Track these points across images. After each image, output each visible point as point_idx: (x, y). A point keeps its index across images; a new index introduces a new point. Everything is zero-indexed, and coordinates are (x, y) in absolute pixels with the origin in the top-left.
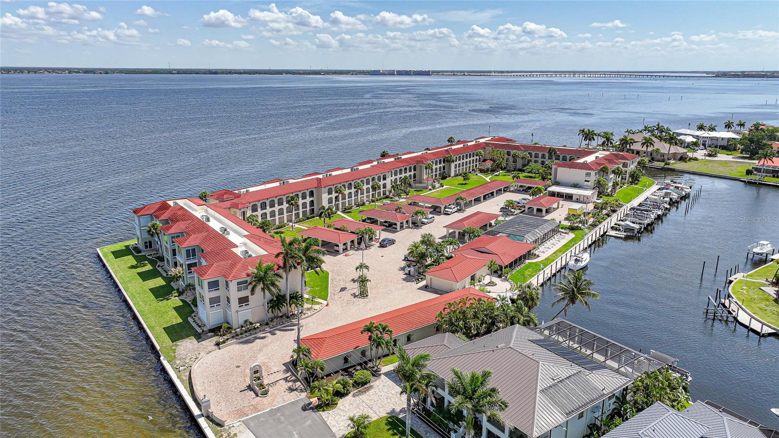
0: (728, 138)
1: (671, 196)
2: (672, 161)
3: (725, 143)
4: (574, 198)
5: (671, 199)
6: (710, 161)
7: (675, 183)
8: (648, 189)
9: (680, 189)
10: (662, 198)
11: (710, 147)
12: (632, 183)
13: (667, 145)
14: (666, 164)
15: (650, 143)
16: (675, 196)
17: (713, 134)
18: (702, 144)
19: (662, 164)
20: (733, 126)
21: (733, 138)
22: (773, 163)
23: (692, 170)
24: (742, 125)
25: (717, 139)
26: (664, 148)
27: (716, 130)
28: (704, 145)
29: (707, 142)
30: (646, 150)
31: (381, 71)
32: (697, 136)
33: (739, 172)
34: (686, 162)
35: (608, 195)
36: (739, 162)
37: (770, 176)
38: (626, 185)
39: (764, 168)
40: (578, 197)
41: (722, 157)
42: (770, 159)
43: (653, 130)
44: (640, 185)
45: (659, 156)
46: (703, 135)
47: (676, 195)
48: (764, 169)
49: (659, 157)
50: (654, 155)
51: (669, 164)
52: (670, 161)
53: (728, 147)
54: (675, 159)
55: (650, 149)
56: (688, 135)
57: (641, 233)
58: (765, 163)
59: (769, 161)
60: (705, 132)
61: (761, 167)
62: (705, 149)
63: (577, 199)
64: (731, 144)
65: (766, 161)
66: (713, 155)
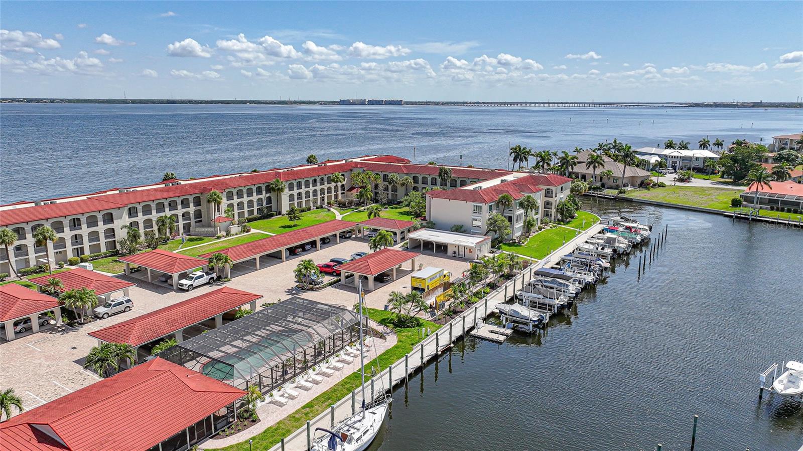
0: (704, 158)
1: (617, 245)
2: (629, 189)
3: (700, 165)
4: (450, 251)
5: (615, 251)
6: (681, 188)
7: (627, 220)
8: (584, 232)
9: (633, 230)
10: (600, 249)
11: (681, 169)
12: (559, 222)
13: (621, 166)
14: (621, 192)
15: (598, 162)
16: (622, 244)
17: (685, 153)
18: (670, 166)
19: (614, 193)
20: (710, 146)
21: (710, 158)
22: (771, 188)
23: (655, 200)
24: (719, 144)
25: (689, 159)
26: (618, 169)
27: (689, 148)
28: (674, 167)
29: (678, 164)
30: (593, 173)
31: (351, 101)
32: (666, 156)
33: (722, 203)
34: (649, 190)
35: (513, 244)
36: (720, 188)
37: (767, 209)
38: (551, 225)
39: (758, 196)
40: (456, 250)
41: (698, 182)
42: (765, 183)
43: (610, 148)
44: (573, 225)
45: (612, 180)
46: (672, 155)
47: (626, 241)
48: (758, 198)
49: (611, 183)
50: (605, 180)
51: (624, 192)
52: (627, 188)
53: (704, 169)
54: (633, 185)
55: (599, 171)
56: (653, 154)
57: (544, 328)
58: (760, 190)
59: (764, 186)
60: (675, 150)
61: (754, 196)
62: (675, 171)
63: (454, 253)
64: (708, 166)
65: (760, 187)
66: (686, 180)
